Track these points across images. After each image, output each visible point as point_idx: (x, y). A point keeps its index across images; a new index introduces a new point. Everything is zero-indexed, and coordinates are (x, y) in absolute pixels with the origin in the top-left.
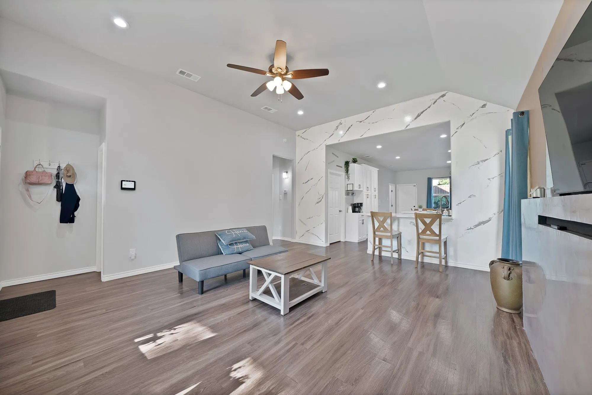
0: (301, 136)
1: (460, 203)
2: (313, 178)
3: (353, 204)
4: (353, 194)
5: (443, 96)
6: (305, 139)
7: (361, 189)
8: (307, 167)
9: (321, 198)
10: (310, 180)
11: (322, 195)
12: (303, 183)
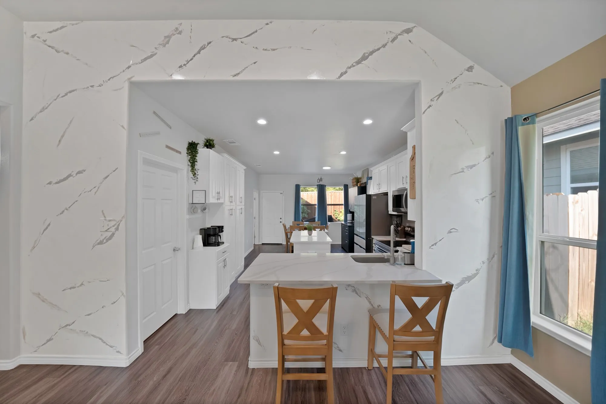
0: (45, 41)
1: (436, 244)
2: (84, 171)
3: (204, 229)
4: (205, 209)
5: (408, 31)
6: (57, 51)
7: (221, 201)
8: (62, 136)
9: (113, 229)
10: (74, 174)
11: (114, 220)
12: (50, 183)
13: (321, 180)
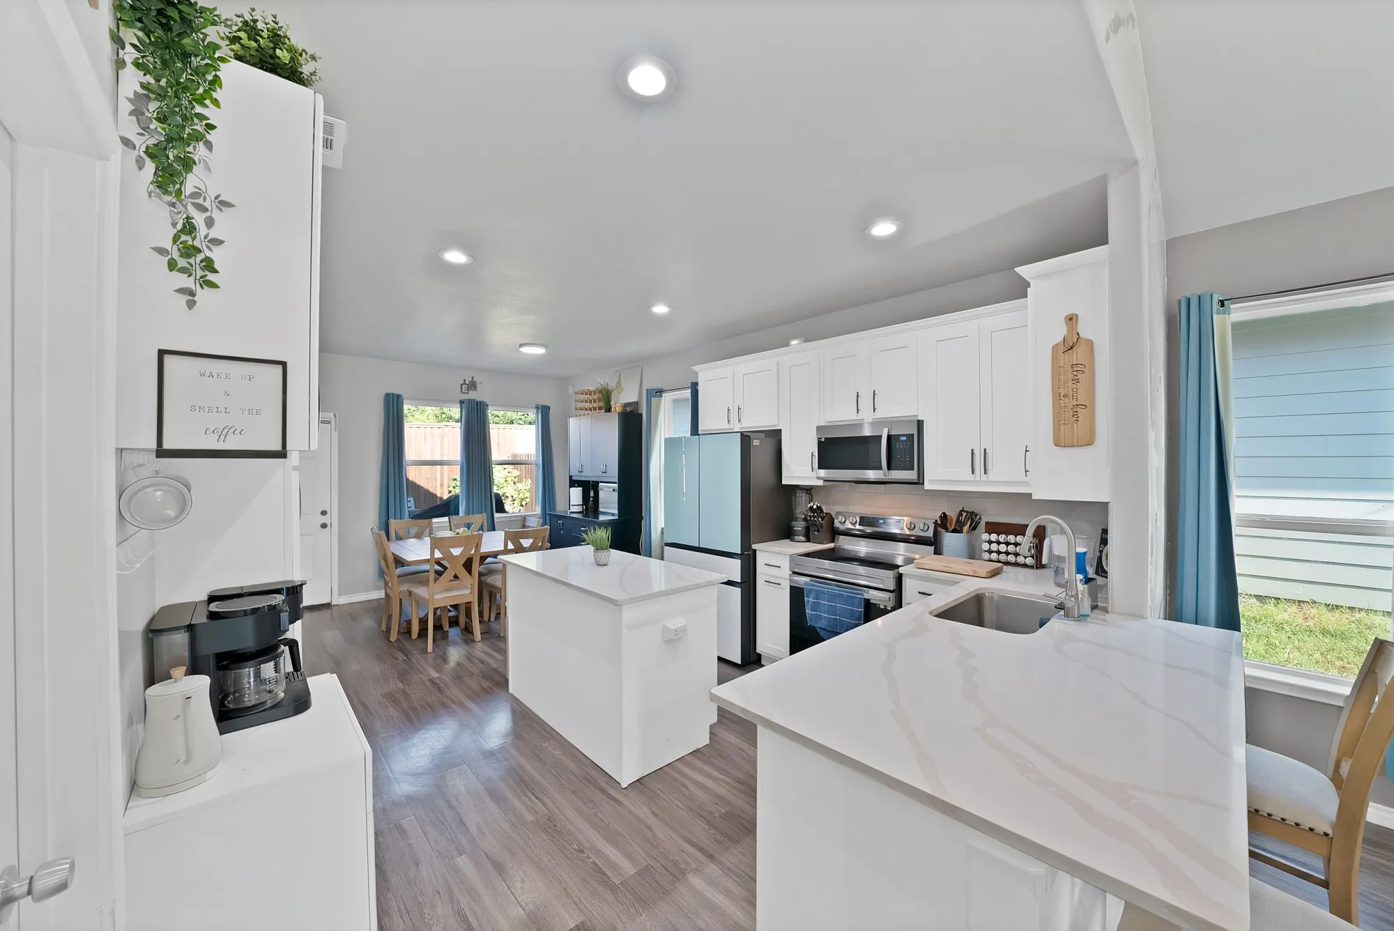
13: (472, 386)
